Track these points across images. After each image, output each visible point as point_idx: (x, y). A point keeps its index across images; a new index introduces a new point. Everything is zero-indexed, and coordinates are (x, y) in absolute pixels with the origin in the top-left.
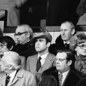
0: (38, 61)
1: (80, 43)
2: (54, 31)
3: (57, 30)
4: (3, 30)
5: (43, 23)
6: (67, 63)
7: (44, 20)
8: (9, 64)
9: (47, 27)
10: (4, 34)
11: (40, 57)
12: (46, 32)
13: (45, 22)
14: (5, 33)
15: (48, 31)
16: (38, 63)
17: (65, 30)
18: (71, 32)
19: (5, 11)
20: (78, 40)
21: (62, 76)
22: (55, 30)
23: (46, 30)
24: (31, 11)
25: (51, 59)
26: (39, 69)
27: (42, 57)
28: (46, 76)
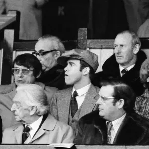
0: (73, 100)
2: (101, 48)
3: (107, 47)
4: (12, 46)
5: (83, 33)
6: (114, 105)
7: (84, 29)
8: (29, 105)
9: (89, 41)
10: (14, 52)
12: (88, 49)
13: (86, 32)
14: (17, 51)
15: (90, 48)
16: (73, 102)
17: (122, 45)
18: (132, 49)
19: (16, 12)
22: (103, 47)
23: (88, 45)
24: (63, 13)
25: (95, 96)
26: (74, 114)
27: (79, 92)
28: (86, 124)
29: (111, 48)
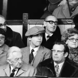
1: (70, 36)
3: (39, 23)
5: (25, 16)
6: (64, 55)
9: (29, 20)
11: (33, 49)
13: (27, 15)
20: (68, 33)
21: (58, 66)
22: (37, 23)
23: (28, 23)
25: (43, 52)
29: (42, 24)
